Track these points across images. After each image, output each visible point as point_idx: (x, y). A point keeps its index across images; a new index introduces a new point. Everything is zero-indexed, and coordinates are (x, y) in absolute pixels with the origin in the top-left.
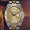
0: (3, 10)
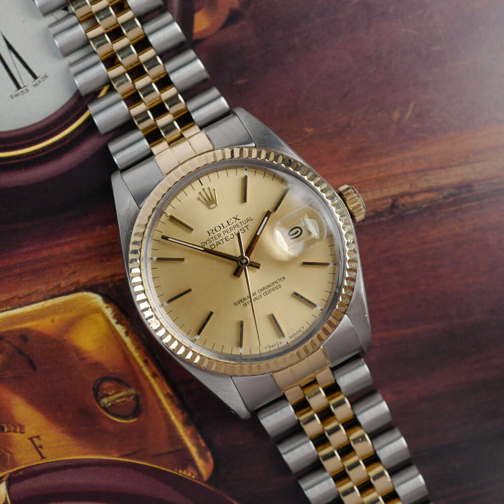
0: (100, 273)
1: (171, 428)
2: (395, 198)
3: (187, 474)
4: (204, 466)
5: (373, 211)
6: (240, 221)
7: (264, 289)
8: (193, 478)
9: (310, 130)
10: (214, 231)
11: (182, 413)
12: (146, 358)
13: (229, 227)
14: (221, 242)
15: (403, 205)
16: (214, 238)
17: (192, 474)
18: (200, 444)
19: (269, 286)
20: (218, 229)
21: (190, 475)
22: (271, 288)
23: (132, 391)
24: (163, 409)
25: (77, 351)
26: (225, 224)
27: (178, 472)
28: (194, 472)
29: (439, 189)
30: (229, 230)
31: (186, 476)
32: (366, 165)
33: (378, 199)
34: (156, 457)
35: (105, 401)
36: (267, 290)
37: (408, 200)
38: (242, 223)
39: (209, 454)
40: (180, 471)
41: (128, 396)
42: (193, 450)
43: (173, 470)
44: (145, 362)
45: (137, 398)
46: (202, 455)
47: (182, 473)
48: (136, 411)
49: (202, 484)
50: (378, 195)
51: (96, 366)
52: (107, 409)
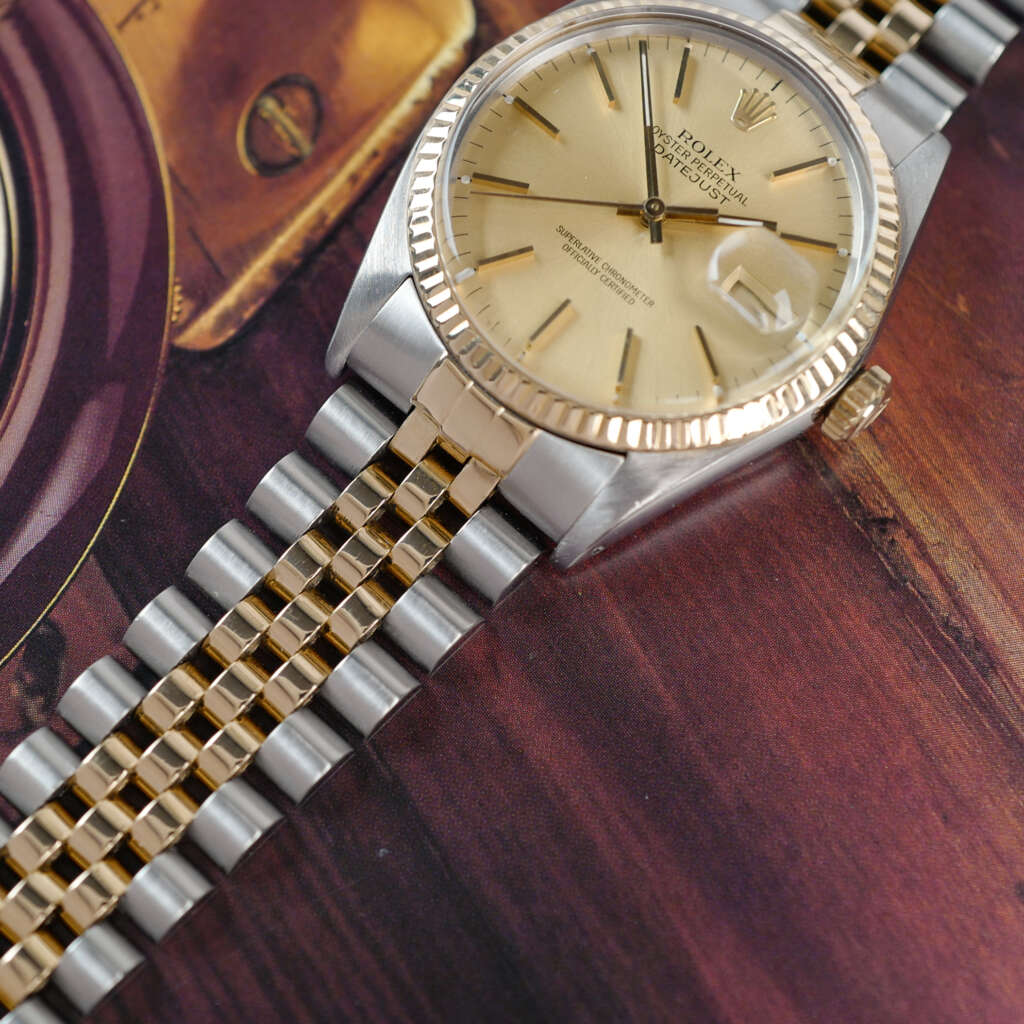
1: (259, 243)
2: (899, 521)
3: (177, 304)
4: (202, 331)
5: (853, 486)
6: (731, 183)
7: (613, 272)
8: (171, 317)
9: (962, 308)
10: (691, 142)
11: (297, 255)
12: (383, 153)
13: (710, 166)
14: (675, 162)
15: (893, 542)
16: (677, 146)
17: (179, 313)
18: (247, 309)
19: (623, 281)
20: (699, 147)
21: (176, 308)
22: (622, 287)
23: (307, 148)
24: (292, 215)
25: (350, 24)
26: (713, 158)
27: (175, 284)
28: (185, 315)
29: (957, 603)
30: (705, 169)
31: (172, 301)
32: (943, 439)
33: (882, 488)
34: (191, 234)
35: (270, 105)
36: (613, 279)
37: (908, 547)
38: (729, 188)
39: (231, 332)
40: (178, 288)
41: (295, 144)
42: (228, 300)
43: (176, 274)
44: (375, 154)
45: (296, 160)
46: (224, 319)
47: (175, 293)
48: (269, 168)
49: (165, 339)
50: (892, 485)
51: (334, 68)
52: (254, 113)
